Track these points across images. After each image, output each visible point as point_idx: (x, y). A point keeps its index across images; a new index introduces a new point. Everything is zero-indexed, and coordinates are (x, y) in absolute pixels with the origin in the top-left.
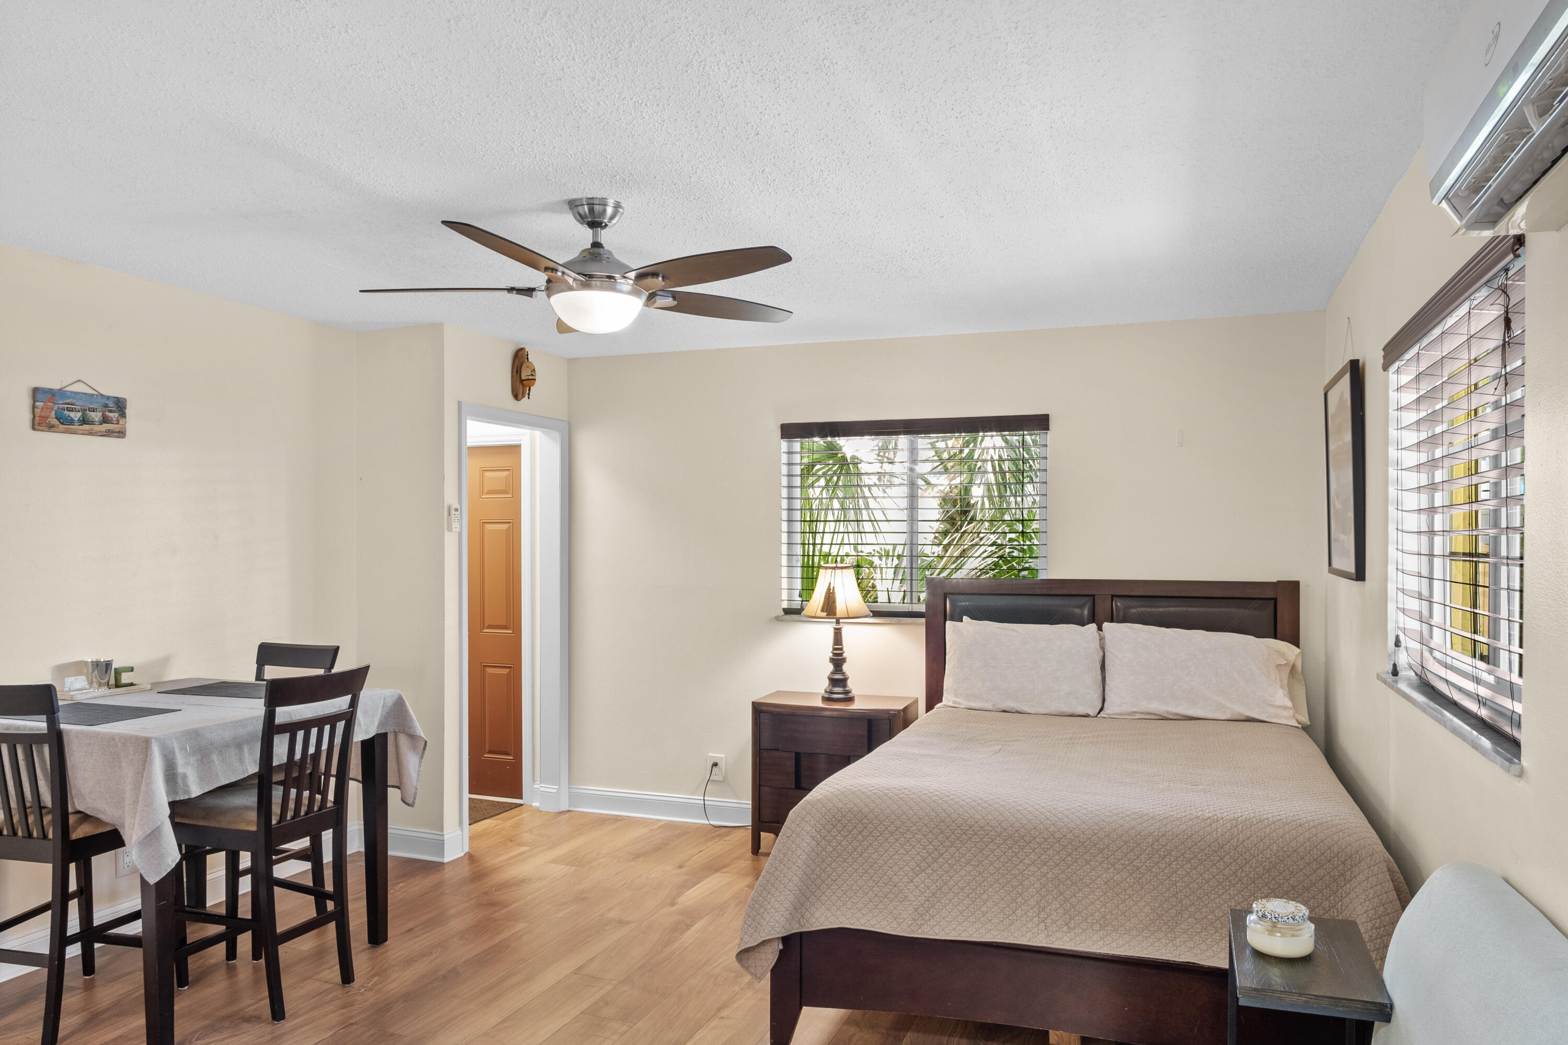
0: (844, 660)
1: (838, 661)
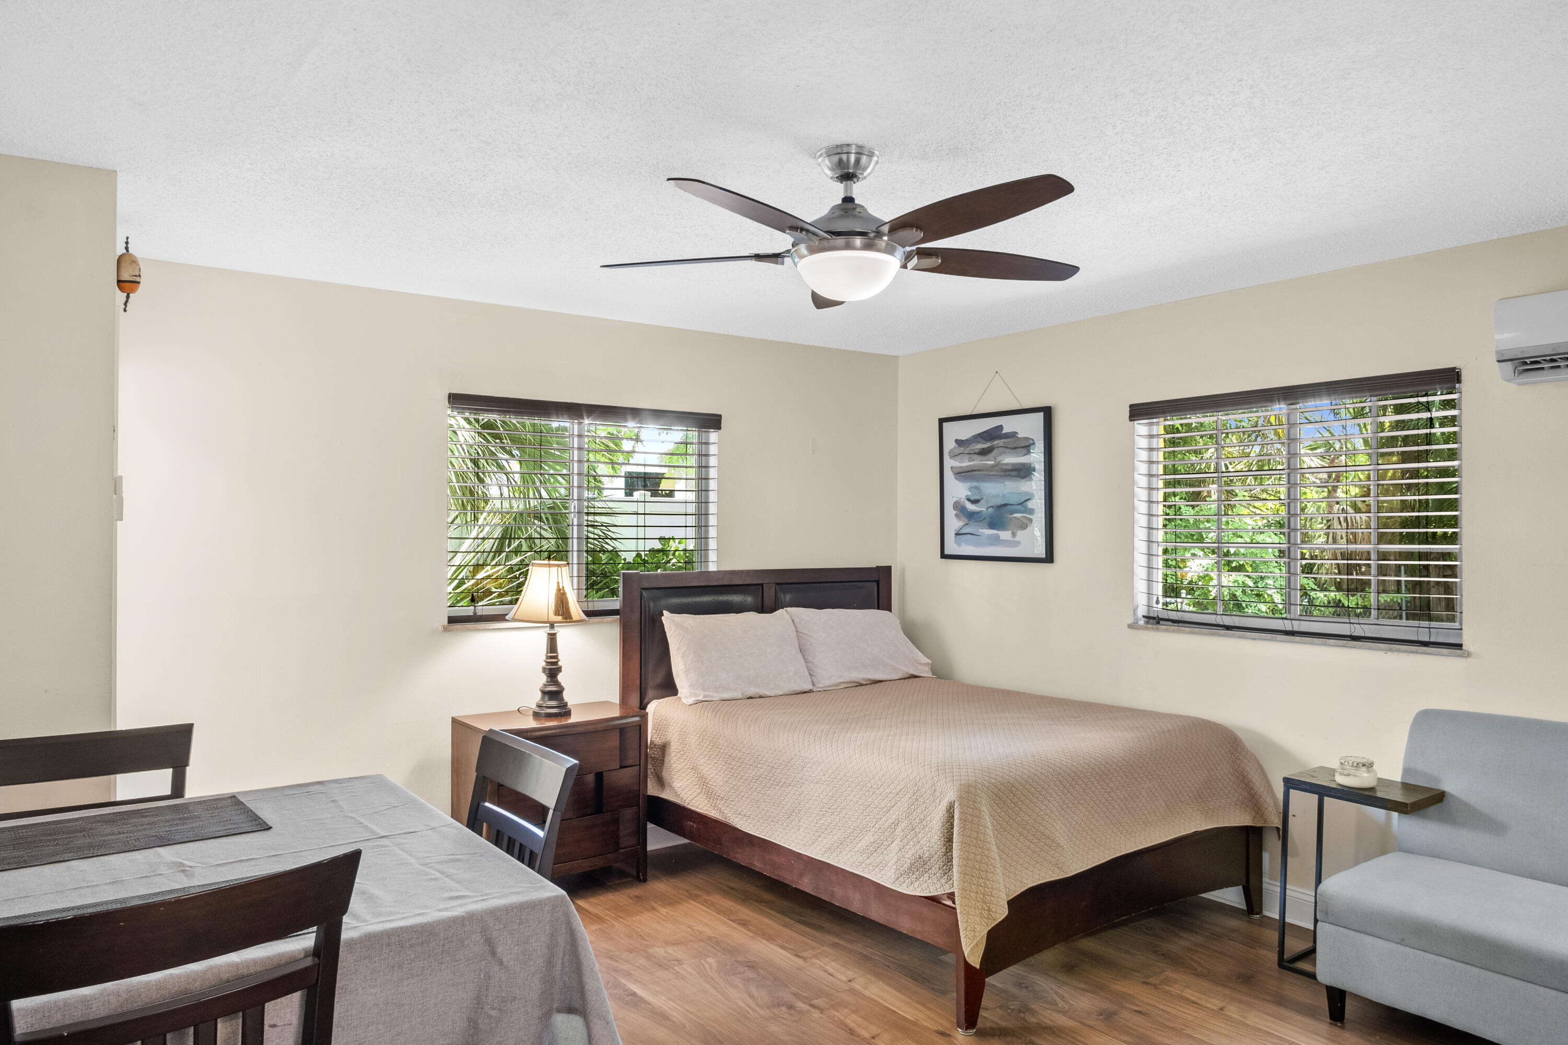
0: (559, 669)
1: (553, 671)
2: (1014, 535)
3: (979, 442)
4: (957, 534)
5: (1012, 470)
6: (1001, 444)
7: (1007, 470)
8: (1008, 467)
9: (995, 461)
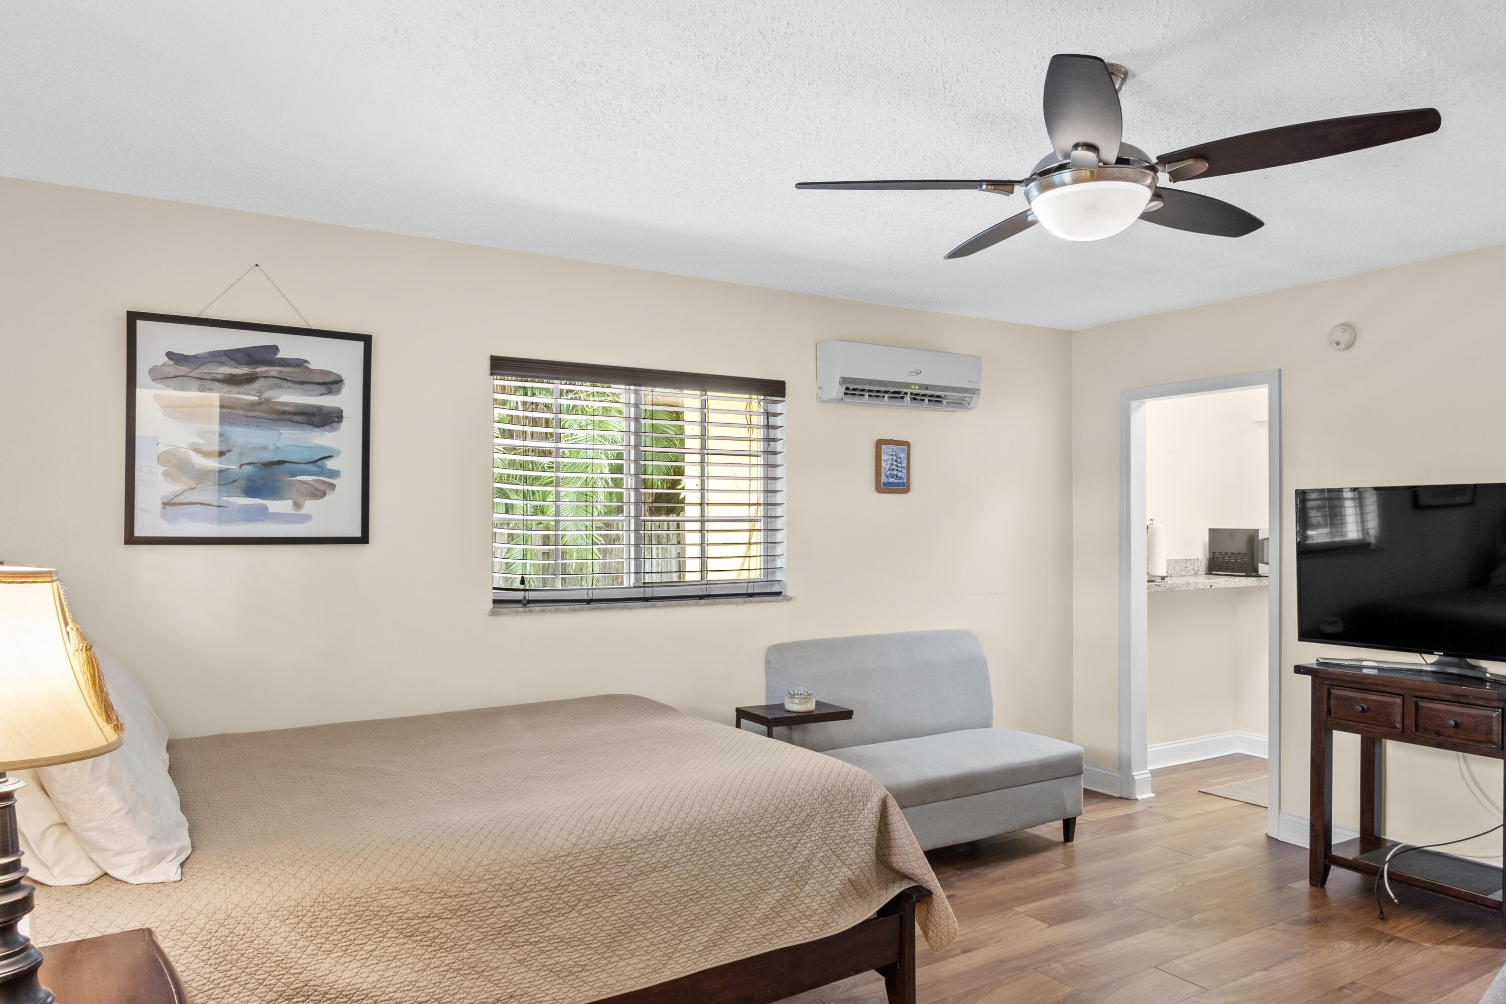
2: (297, 505)
3: (223, 364)
4: (165, 504)
5: (295, 414)
6: (273, 374)
7: (284, 413)
8: (287, 409)
9: (260, 397)
